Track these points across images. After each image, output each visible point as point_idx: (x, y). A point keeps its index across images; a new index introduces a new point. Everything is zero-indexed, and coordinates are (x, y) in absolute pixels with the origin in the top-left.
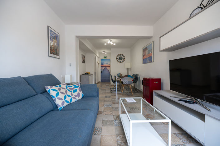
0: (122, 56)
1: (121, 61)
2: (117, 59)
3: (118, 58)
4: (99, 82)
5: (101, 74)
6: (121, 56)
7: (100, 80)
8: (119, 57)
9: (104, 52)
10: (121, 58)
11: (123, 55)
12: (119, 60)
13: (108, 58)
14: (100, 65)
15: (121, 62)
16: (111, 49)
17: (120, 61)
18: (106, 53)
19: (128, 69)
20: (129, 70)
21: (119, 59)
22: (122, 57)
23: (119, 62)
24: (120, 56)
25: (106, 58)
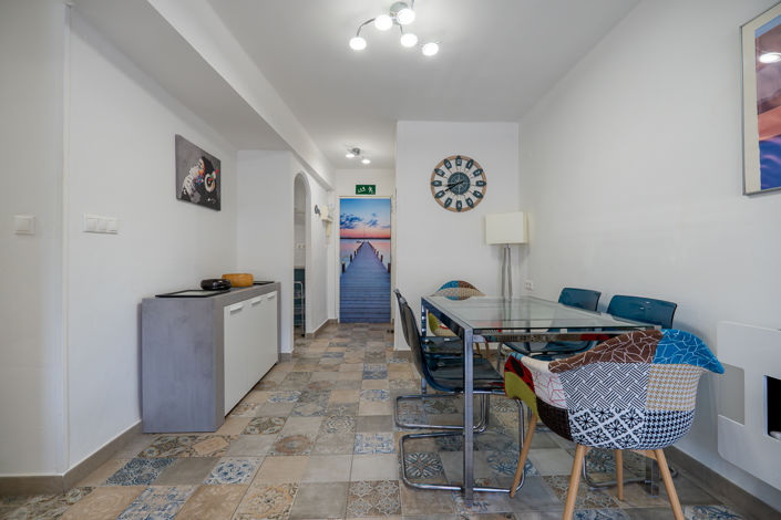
0: (468, 167)
1: (462, 198)
2: (437, 189)
3: (445, 181)
4: (328, 323)
5: (341, 278)
6: (462, 169)
7: (333, 313)
8: (448, 174)
9: (357, 151)
10: (458, 184)
11: (471, 163)
12: (449, 195)
13: (380, 193)
14: (335, 229)
15: (459, 209)
16: (401, 124)
17: (455, 198)
18: (366, 162)
19: (504, 251)
20: (515, 255)
21: (451, 187)
22: (470, 173)
23: (447, 205)
24: (454, 169)
25: (367, 192)
